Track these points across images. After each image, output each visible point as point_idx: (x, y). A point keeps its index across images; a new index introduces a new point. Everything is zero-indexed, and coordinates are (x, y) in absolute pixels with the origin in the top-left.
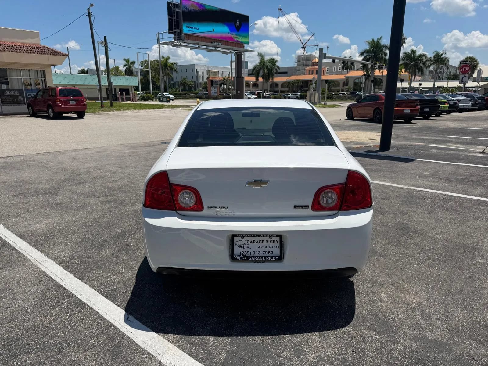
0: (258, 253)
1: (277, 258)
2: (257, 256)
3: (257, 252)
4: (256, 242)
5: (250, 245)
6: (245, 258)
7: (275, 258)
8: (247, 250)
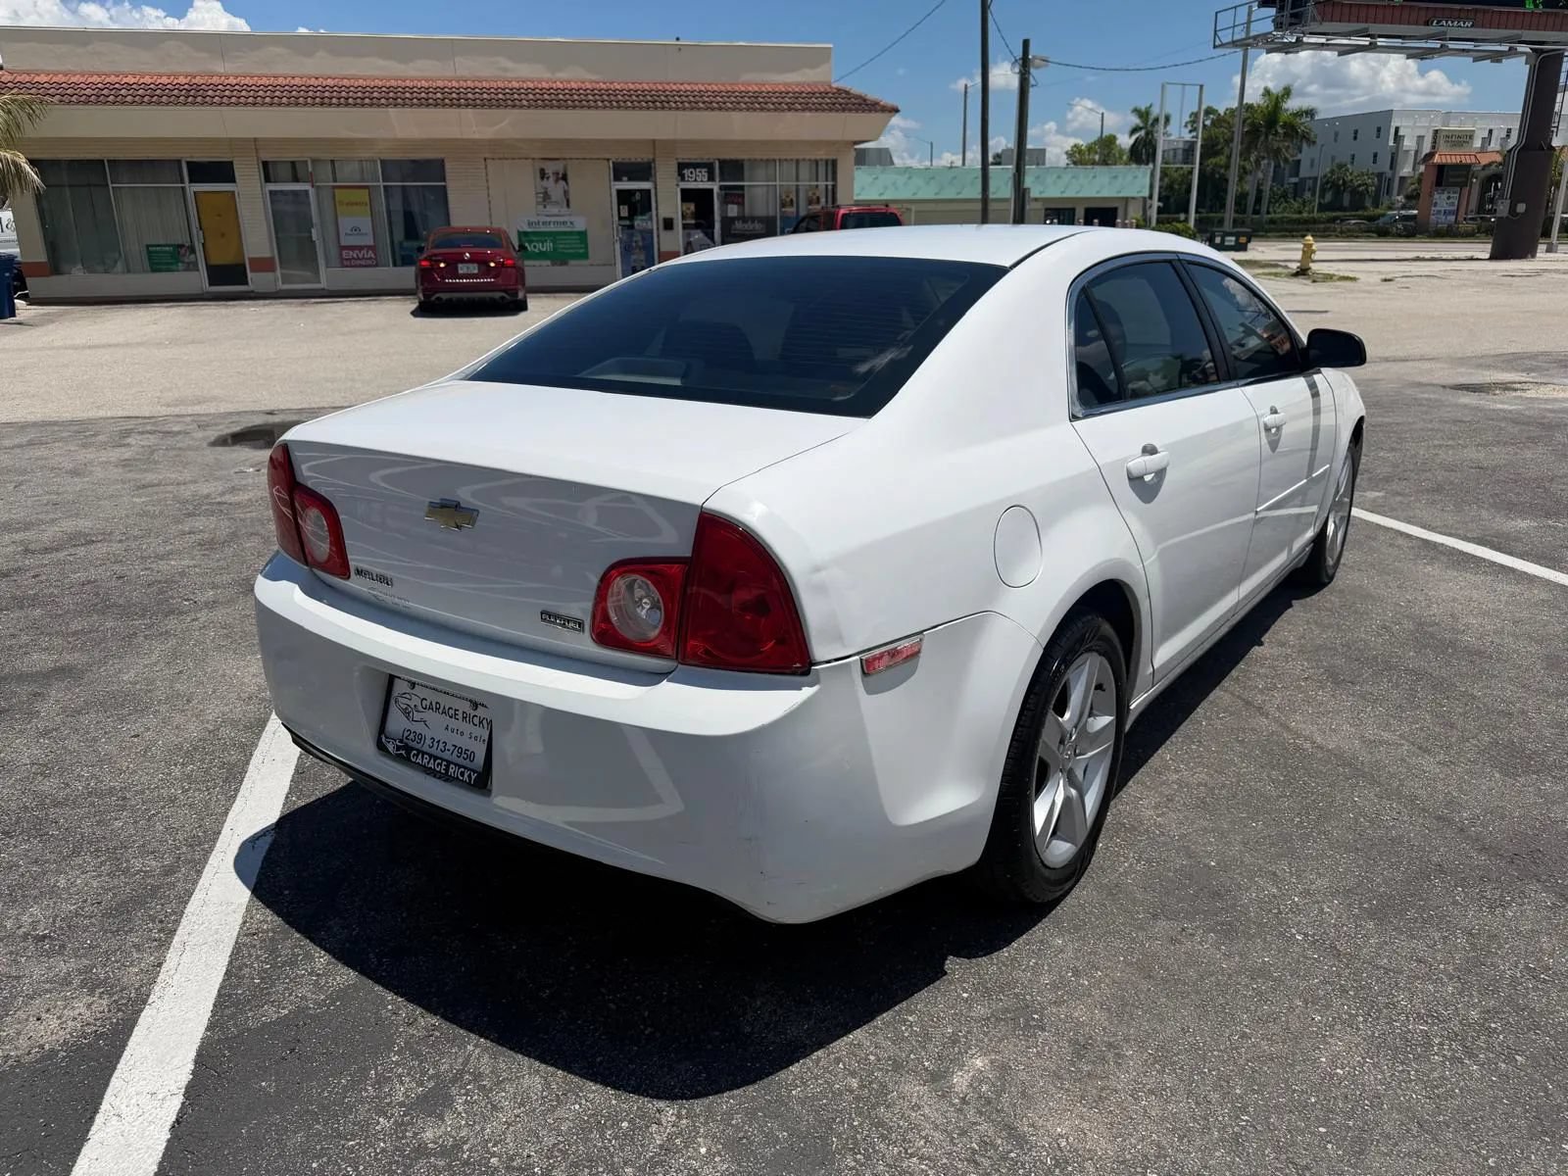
0: (441, 746)
1: (473, 777)
2: (431, 756)
3: (438, 742)
4: (440, 711)
5: (429, 715)
6: (403, 752)
7: (470, 776)
8: (419, 728)
